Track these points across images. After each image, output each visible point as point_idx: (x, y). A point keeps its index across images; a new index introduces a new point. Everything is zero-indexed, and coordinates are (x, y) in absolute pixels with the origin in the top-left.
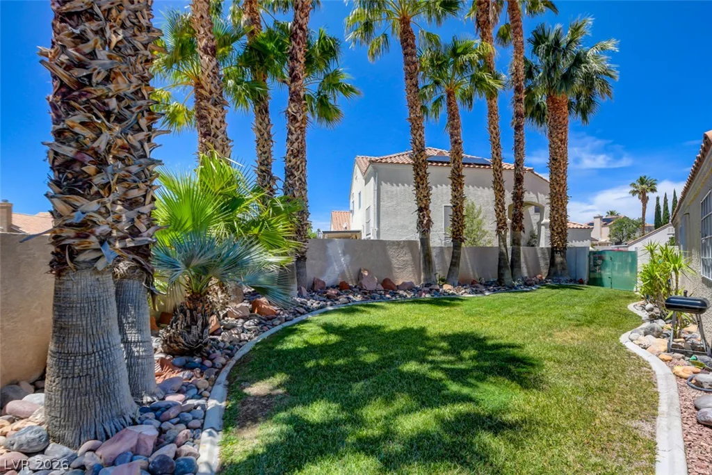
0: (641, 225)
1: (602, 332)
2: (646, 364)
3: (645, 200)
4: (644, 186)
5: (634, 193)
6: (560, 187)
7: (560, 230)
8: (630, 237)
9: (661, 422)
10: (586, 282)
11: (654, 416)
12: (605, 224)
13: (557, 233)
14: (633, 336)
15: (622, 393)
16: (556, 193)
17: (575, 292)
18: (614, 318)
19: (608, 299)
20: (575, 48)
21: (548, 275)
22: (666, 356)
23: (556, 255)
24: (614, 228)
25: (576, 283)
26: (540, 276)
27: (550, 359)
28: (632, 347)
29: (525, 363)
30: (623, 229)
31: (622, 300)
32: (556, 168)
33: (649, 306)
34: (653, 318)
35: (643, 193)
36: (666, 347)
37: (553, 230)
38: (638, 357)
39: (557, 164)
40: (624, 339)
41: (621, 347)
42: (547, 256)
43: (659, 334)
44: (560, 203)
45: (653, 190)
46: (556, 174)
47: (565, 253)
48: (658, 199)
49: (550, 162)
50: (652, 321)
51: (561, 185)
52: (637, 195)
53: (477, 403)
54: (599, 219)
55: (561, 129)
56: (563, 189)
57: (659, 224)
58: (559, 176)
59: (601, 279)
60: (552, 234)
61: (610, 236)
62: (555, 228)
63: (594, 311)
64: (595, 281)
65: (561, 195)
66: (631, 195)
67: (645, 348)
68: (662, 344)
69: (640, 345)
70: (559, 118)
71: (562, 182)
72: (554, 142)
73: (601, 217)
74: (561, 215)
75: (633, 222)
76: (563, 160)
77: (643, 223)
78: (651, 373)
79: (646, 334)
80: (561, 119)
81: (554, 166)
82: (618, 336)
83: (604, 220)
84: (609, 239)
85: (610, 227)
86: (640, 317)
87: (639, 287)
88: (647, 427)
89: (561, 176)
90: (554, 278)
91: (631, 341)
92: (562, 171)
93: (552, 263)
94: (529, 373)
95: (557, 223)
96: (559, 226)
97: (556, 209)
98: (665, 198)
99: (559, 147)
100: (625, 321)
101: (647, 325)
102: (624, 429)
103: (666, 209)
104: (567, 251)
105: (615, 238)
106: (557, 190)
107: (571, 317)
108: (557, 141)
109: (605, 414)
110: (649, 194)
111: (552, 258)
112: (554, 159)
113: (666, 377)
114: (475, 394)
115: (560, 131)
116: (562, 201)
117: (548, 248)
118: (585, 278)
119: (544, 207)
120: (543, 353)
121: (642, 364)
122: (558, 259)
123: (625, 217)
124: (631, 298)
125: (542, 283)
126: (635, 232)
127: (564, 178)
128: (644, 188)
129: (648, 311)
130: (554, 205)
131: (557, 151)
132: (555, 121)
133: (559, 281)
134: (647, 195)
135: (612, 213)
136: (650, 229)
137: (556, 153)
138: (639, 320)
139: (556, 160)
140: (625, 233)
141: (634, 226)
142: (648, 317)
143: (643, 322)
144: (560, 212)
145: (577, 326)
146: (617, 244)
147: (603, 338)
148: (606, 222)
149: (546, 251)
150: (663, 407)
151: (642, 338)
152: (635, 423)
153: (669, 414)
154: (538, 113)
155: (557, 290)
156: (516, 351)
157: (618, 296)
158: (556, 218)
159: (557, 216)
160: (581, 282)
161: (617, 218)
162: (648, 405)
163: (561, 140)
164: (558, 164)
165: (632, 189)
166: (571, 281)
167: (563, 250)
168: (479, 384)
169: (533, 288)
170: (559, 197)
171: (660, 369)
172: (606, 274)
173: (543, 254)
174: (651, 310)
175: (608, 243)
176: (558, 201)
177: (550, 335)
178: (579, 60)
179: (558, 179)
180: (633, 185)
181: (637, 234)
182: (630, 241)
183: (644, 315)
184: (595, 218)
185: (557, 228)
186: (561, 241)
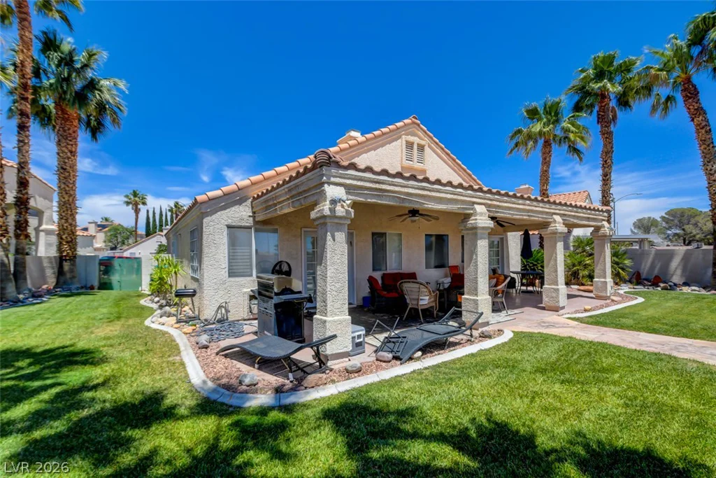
0: (133, 233)
1: (131, 322)
2: (167, 333)
3: (137, 211)
4: (137, 199)
5: (128, 203)
6: (69, 197)
7: (69, 239)
8: (124, 243)
9: (183, 354)
10: (96, 287)
11: (180, 353)
12: (100, 230)
13: (67, 242)
14: (154, 319)
15: (159, 348)
16: (65, 203)
17: (90, 297)
18: (135, 311)
19: (123, 299)
20: (90, 74)
21: (57, 284)
22: (177, 325)
23: (65, 263)
24: (109, 234)
25: (87, 289)
26: (46, 286)
27: (104, 346)
28: (154, 326)
29: (86, 353)
30: (119, 236)
31: (134, 299)
32: (65, 178)
33: (157, 299)
34: (161, 307)
35: (136, 204)
36: (175, 321)
37: (62, 238)
38: (161, 331)
39: (66, 172)
40: (147, 322)
41: (148, 328)
42: (56, 265)
43: (169, 315)
44: (69, 212)
45: (144, 204)
46: (64, 183)
47: (74, 261)
48: (148, 211)
49: (58, 170)
50: (161, 309)
51: (71, 195)
52: (131, 206)
53: (66, 384)
54: (93, 225)
55: (70, 141)
56: (73, 200)
57: (149, 234)
58: (68, 186)
59: (110, 284)
60: (60, 243)
61: (105, 242)
62: (64, 237)
63: (116, 310)
64: (105, 286)
65: (70, 205)
66: (125, 205)
67: (163, 324)
68: (173, 320)
69: (159, 324)
70: (69, 129)
71: (72, 192)
72: (63, 152)
73: (95, 223)
74: (71, 225)
75: (127, 229)
76: (73, 171)
77: (136, 231)
78: (171, 336)
79: (161, 317)
80: (71, 131)
81: (63, 176)
82: (142, 322)
83: (99, 226)
84: (104, 244)
85: (106, 232)
86: (152, 308)
87: (145, 287)
88: (178, 358)
89: (71, 186)
90: (64, 287)
91: (153, 323)
92: (71, 182)
93: (60, 272)
94: (93, 358)
95: (66, 232)
96: (67, 235)
97: (65, 218)
98: (154, 211)
99: (69, 158)
100: (143, 312)
101: (159, 311)
102: (168, 362)
103: (154, 220)
104: (77, 260)
105: (110, 244)
106: (66, 199)
107: (101, 317)
108: (66, 151)
109: (155, 360)
110: (141, 206)
111: (61, 267)
112: (62, 168)
113: (180, 335)
114: (60, 380)
115: (71, 143)
116: (71, 211)
117: (55, 257)
118: (96, 284)
119: (43, 212)
120: (97, 344)
121: (164, 333)
122: (66, 266)
123: (120, 225)
124: (141, 296)
125: (50, 292)
126: (128, 239)
127: (74, 188)
128: (136, 201)
129: (156, 303)
130: (63, 214)
131: (66, 161)
132: (65, 131)
133: (69, 289)
134: (139, 207)
135: (106, 220)
136: (141, 237)
137: (65, 163)
138: (152, 311)
139: (65, 169)
140: (119, 240)
141: (128, 233)
142: (157, 307)
143: (156, 310)
144: (70, 221)
145: (110, 322)
146: (112, 249)
147: (134, 325)
148: (101, 227)
149: (53, 260)
150: (182, 348)
151: (160, 319)
152: (171, 359)
153: (186, 349)
154: (43, 116)
155: (72, 298)
156: (71, 349)
157: (129, 296)
158: (65, 227)
159: (66, 225)
160: (92, 288)
161: (112, 225)
162: (175, 349)
163: (71, 152)
164: (67, 174)
165: (126, 200)
166: (82, 288)
167: (73, 258)
168: (58, 375)
169: (44, 299)
170: (69, 206)
171: (174, 333)
172: (115, 278)
173: (51, 263)
174: (158, 302)
175: (103, 249)
176: (67, 210)
177: (92, 333)
178: (92, 85)
179: (67, 189)
180: (127, 196)
181: (131, 241)
182: (125, 247)
183: (155, 306)
184: (90, 223)
185: (66, 237)
186: (70, 250)
